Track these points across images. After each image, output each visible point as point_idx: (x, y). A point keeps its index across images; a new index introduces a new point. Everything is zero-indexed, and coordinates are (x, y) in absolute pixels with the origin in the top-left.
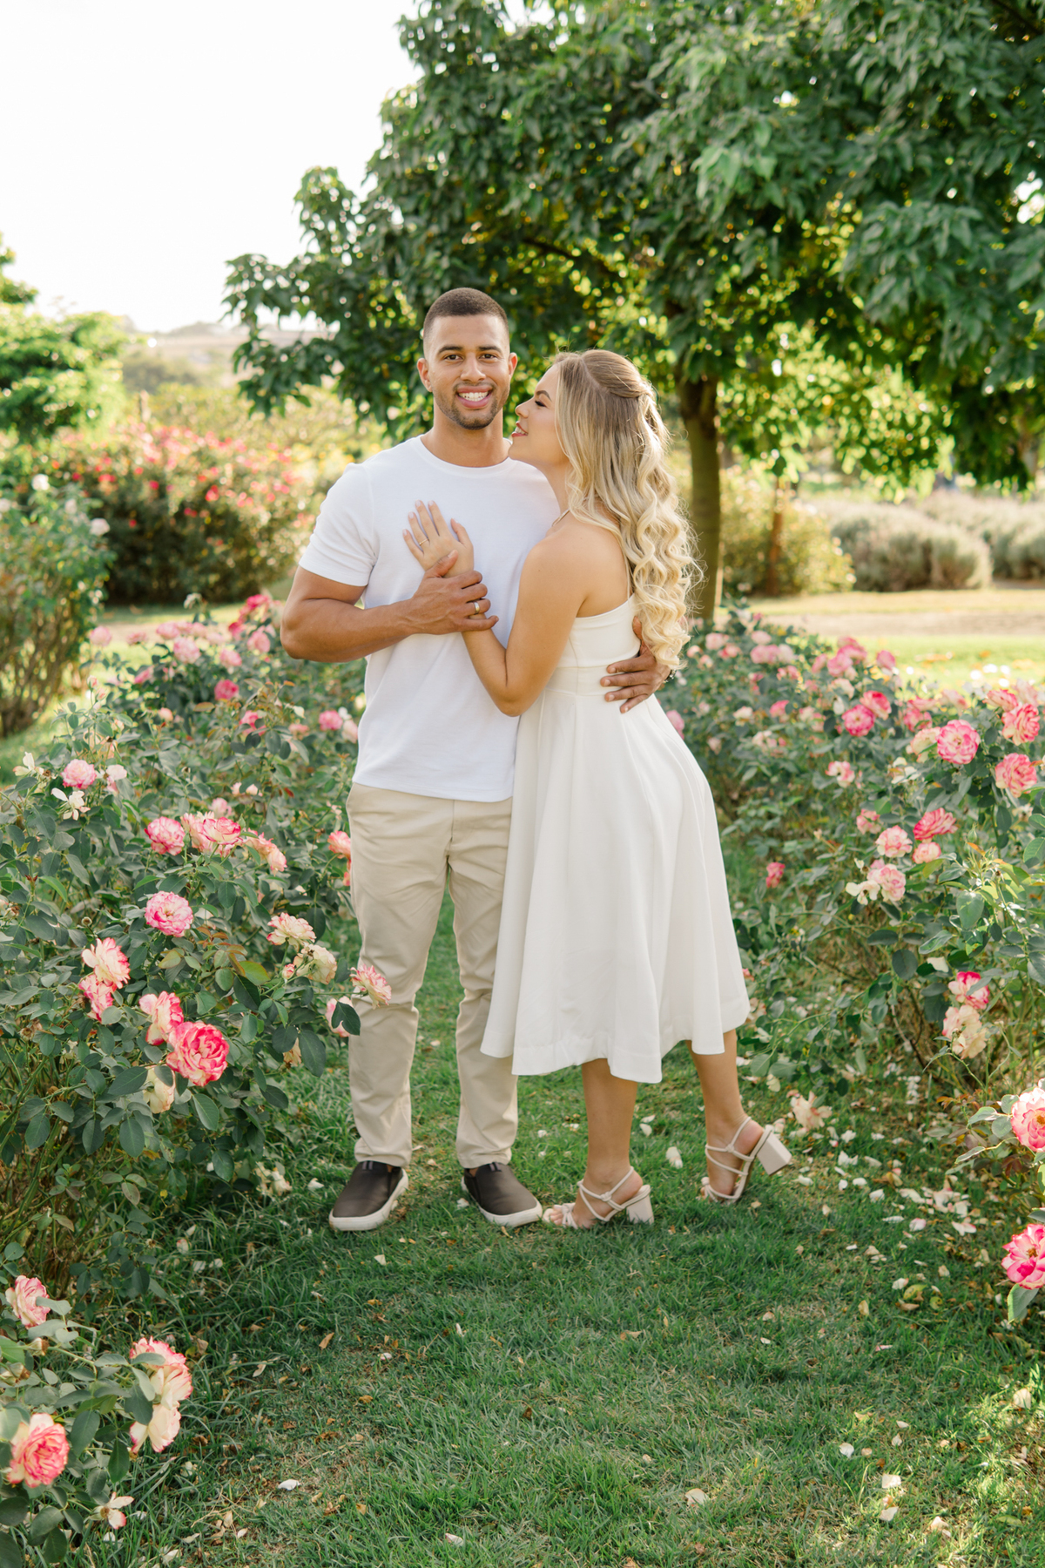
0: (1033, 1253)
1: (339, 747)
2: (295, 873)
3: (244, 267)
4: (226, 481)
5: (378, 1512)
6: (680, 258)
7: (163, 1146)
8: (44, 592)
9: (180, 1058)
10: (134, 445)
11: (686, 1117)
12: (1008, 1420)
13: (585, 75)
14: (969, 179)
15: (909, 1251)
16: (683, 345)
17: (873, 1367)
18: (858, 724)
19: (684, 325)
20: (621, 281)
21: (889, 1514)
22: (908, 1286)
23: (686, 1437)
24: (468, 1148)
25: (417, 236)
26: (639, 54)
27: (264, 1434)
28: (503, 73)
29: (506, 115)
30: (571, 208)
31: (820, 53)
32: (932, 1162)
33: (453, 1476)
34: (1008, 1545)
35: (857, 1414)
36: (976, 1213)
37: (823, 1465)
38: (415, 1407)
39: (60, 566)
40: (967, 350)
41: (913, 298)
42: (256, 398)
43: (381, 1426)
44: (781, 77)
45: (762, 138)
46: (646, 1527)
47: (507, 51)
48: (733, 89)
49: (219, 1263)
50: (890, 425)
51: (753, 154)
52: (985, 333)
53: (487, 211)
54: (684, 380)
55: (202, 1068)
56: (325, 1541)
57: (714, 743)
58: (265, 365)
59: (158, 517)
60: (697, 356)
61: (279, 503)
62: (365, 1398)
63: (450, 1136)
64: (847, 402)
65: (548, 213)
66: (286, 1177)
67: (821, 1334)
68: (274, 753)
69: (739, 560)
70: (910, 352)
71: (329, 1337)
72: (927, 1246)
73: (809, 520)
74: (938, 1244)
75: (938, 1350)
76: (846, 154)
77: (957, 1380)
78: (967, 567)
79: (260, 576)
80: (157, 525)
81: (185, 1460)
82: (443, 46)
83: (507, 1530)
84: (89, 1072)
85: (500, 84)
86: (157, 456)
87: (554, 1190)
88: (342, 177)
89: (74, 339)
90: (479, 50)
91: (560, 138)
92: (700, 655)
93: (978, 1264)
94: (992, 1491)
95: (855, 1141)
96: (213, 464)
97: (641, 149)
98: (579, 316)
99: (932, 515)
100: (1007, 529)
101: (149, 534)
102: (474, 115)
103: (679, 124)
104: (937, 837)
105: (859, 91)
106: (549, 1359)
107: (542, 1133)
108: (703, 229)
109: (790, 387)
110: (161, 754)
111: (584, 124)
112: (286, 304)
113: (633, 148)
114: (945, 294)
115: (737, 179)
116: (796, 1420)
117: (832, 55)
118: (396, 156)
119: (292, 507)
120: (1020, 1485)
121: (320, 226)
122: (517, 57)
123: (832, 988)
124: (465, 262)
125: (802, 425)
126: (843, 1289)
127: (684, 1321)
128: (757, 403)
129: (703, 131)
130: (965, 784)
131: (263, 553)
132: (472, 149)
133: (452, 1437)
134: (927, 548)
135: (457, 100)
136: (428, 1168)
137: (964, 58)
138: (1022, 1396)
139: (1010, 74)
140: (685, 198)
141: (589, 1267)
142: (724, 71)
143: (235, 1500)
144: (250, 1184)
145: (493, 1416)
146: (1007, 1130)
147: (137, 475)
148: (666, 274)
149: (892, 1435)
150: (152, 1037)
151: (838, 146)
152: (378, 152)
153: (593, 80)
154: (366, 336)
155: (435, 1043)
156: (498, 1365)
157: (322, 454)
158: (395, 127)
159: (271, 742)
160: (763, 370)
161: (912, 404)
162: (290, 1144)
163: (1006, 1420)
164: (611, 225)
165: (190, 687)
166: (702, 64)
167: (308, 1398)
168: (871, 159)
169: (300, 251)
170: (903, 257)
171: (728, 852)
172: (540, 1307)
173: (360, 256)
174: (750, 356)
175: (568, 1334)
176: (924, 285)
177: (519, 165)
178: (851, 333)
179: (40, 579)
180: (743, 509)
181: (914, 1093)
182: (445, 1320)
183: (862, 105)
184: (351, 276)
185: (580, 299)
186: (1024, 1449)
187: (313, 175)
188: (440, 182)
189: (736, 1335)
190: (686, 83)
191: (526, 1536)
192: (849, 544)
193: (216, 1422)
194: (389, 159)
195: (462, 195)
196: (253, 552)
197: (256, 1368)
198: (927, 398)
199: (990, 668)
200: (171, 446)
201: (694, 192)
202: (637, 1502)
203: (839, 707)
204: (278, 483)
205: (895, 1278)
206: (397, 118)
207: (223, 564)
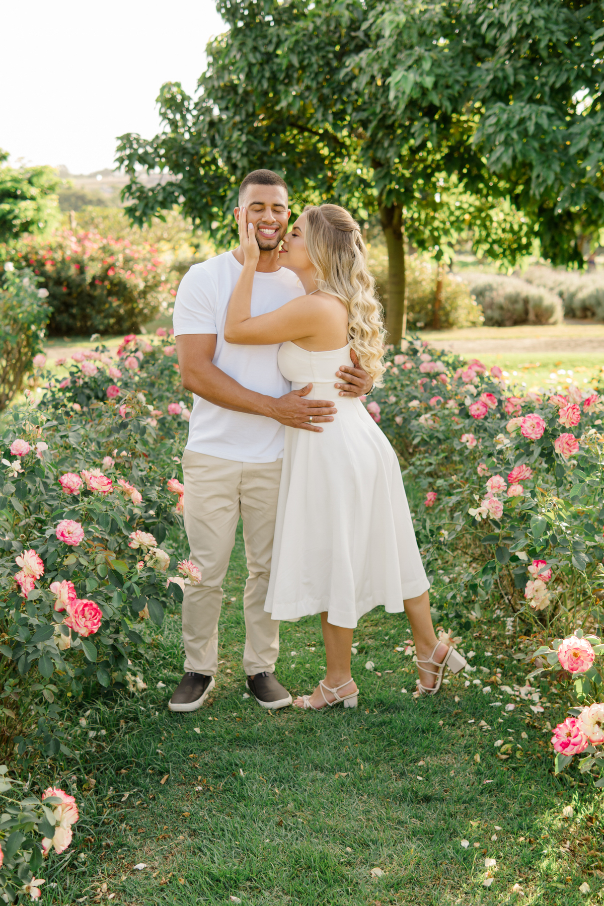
0: (569, 735)
1: (179, 424)
2: (149, 503)
3: (127, 141)
4: (120, 263)
5: (191, 883)
6: (380, 135)
7: (67, 667)
8: (11, 332)
9: (73, 620)
10: (66, 243)
11: (378, 643)
12: (559, 825)
13: (324, 28)
14: (547, 89)
15: (505, 724)
16: (382, 186)
17: (482, 793)
18: (478, 412)
19: (383, 174)
20: (346, 147)
21: (489, 882)
22: (503, 744)
23: (372, 837)
24: (250, 664)
25: (228, 123)
26: (356, 15)
27: (127, 836)
28: (277, 27)
29: (279, 52)
30: (316, 106)
31: (460, 15)
32: (519, 669)
33: (236, 861)
34: (557, 900)
35: (471, 822)
36: (544, 700)
37: (451, 852)
38: (215, 820)
39: (20, 316)
40: (546, 188)
41: (514, 158)
42: (134, 217)
43: (195, 830)
44: (437, 30)
45: (427, 65)
46: (347, 891)
47: (279, 14)
48: (410, 37)
49: (104, 732)
50: (504, 230)
51: (421, 75)
52: (556, 179)
53: (269, 107)
54: (383, 205)
55: (86, 626)
56: (159, 901)
57: (398, 420)
58: (139, 198)
59: (79, 285)
60: (391, 192)
61: (150, 277)
62: (186, 814)
63: (239, 655)
64: (479, 217)
65: (303, 110)
66: (144, 681)
67: (452, 774)
68: (136, 433)
69: (417, 308)
70: (514, 189)
71: (166, 777)
72: (515, 720)
73: (458, 285)
74: (522, 719)
75: (519, 783)
76: (475, 75)
77: (531, 800)
78: (549, 312)
79: (139, 319)
80: (79, 290)
81: (80, 852)
82: (241, 11)
83: (266, 894)
84: (20, 628)
85: (275, 33)
86: (79, 249)
87: (300, 687)
88: (183, 88)
89: (30, 182)
90: (263, 13)
91: (310, 65)
92: (391, 367)
93: (544, 731)
94: (549, 868)
95: (475, 657)
96: (112, 254)
97: (356, 71)
98: (322, 169)
99: (529, 281)
100: (573, 289)
101: (75, 295)
102: (260, 52)
103: (379, 57)
104: (521, 481)
105: (483, 38)
106: (293, 789)
107: (293, 653)
108: (393, 118)
109: (445, 208)
110: (70, 434)
111: (324, 57)
112: (151, 162)
113: (352, 71)
114: (533, 157)
115: (412, 90)
116: (436, 826)
117: (468, 16)
118: (215, 76)
119: (157, 278)
120: (565, 864)
121: (171, 116)
122: (285, 17)
123: (465, 565)
124: (255, 137)
125: (452, 231)
126: (465, 747)
127: (373, 766)
128: (426, 218)
129: (393, 61)
130: (537, 451)
131: (141, 306)
132: (258, 72)
133: (235, 837)
134: (526, 301)
135: (250, 43)
136: (227, 674)
137: (544, 18)
138: (568, 810)
139: (571, 27)
140: (382, 100)
141: (318, 735)
142: (405, 26)
143: (109, 876)
144: (123, 685)
145: (260, 824)
146: (556, 660)
147: (67, 261)
148: (372, 144)
149: (492, 834)
150: (58, 607)
151: (471, 70)
152: (204, 74)
153: (329, 31)
154: (198, 181)
155: (233, 599)
156: (263, 793)
157: (177, 246)
158: (214, 59)
159: (134, 426)
160: (429, 199)
161: (516, 217)
162: (147, 660)
163: (558, 824)
164: (339, 116)
165: (92, 390)
166: (391, 22)
167: (153, 813)
168: (490, 77)
169: (159, 131)
170: (508, 135)
171: (407, 483)
172: (289, 758)
173: (195, 134)
174: (422, 191)
175: (305, 775)
176: (521, 151)
177: (286, 81)
178: (480, 178)
179: (8, 324)
180: (420, 279)
181: (510, 628)
182: (234, 767)
183: (485, 46)
184: (189, 145)
185: (323, 159)
186: (568, 842)
187: (167, 87)
188: (240, 91)
189: (402, 774)
190: (383, 33)
191: (277, 897)
192: (481, 298)
193: (98, 829)
194: (210, 77)
195: (254, 98)
196: (135, 305)
197: (123, 796)
198: (525, 215)
199: (562, 372)
200: (87, 244)
201: (387, 97)
202: (343, 876)
203: (468, 402)
204: (149, 265)
205: (496, 740)
206: (215, 53)
207: (118, 312)
